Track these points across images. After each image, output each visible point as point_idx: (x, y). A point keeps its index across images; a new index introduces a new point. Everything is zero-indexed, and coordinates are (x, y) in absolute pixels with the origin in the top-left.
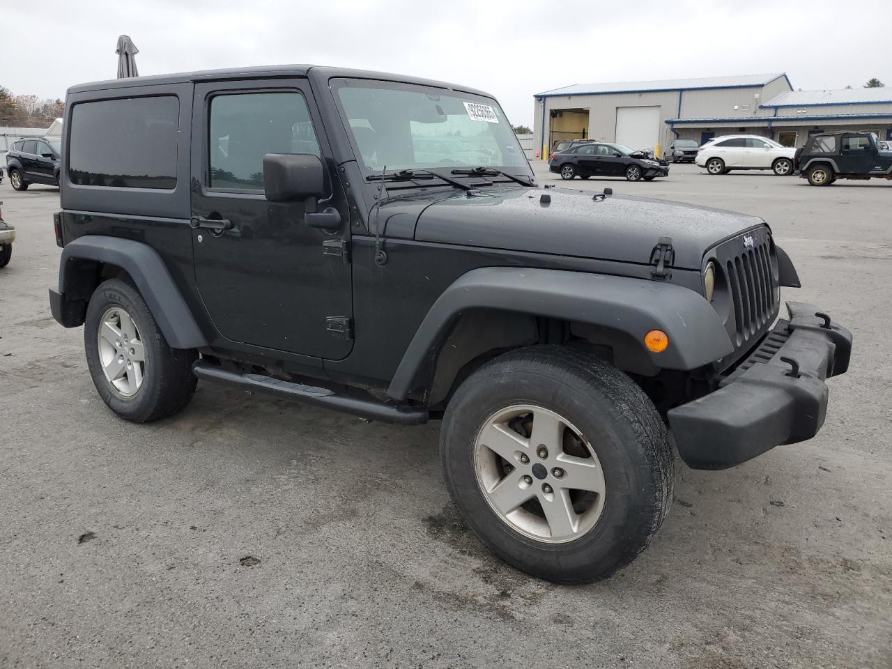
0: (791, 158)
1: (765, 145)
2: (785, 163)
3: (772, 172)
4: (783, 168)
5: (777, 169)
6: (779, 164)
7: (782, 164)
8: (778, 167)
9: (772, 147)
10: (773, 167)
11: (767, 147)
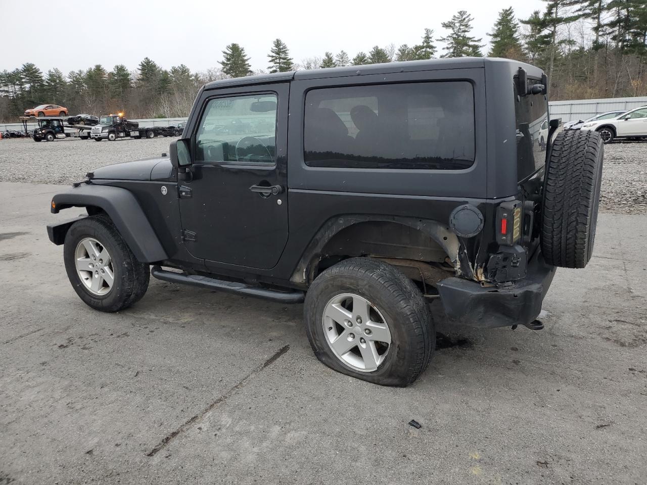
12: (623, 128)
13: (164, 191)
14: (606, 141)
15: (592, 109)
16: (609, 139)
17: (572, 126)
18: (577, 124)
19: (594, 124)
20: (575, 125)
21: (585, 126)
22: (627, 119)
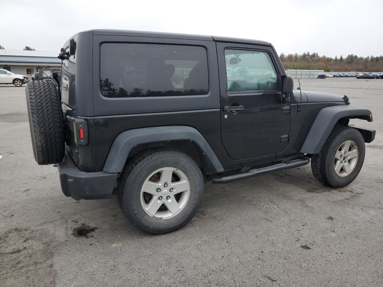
0: (21, 79)
1: (7, 73)
2: (19, 81)
3: (13, 85)
4: (19, 83)
5: (16, 84)
6: (16, 81)
7: (18, 81)
8: (16, 83)
9: (11, 74)
10: (13, 83)
11: (8, 74)
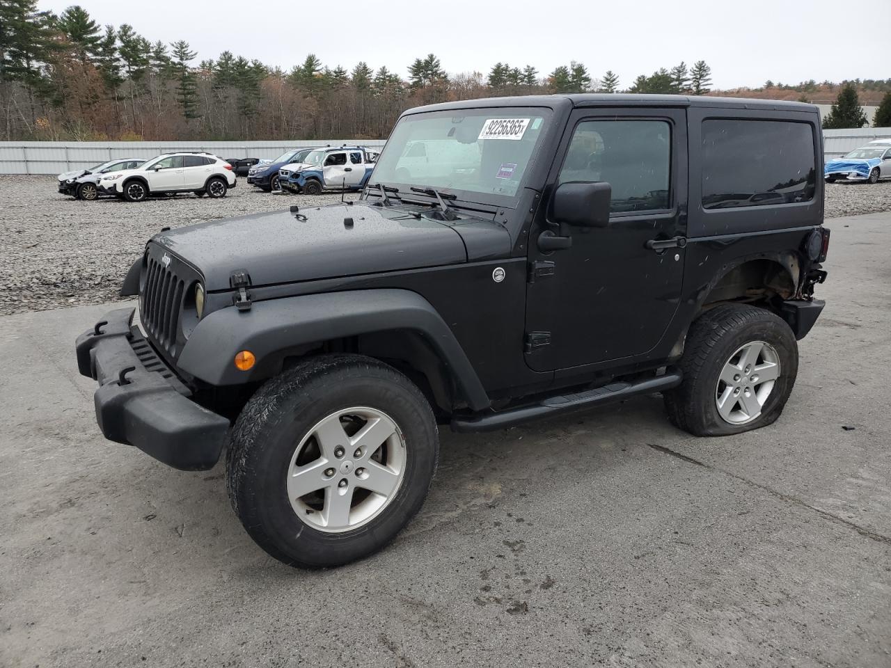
12: (156, 181)
13: (499, 275)
14: (139, 198)
15: (61, 155)
16: (142, 195)
17: (76, 179)
18: (83, 176)
19: (119, 176)
20: (80, 177)
21: (105, 179)
22: (157, 170)
